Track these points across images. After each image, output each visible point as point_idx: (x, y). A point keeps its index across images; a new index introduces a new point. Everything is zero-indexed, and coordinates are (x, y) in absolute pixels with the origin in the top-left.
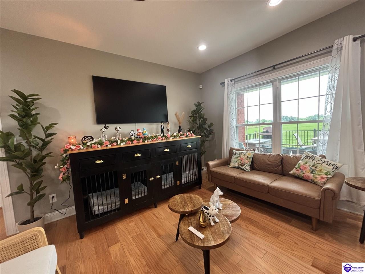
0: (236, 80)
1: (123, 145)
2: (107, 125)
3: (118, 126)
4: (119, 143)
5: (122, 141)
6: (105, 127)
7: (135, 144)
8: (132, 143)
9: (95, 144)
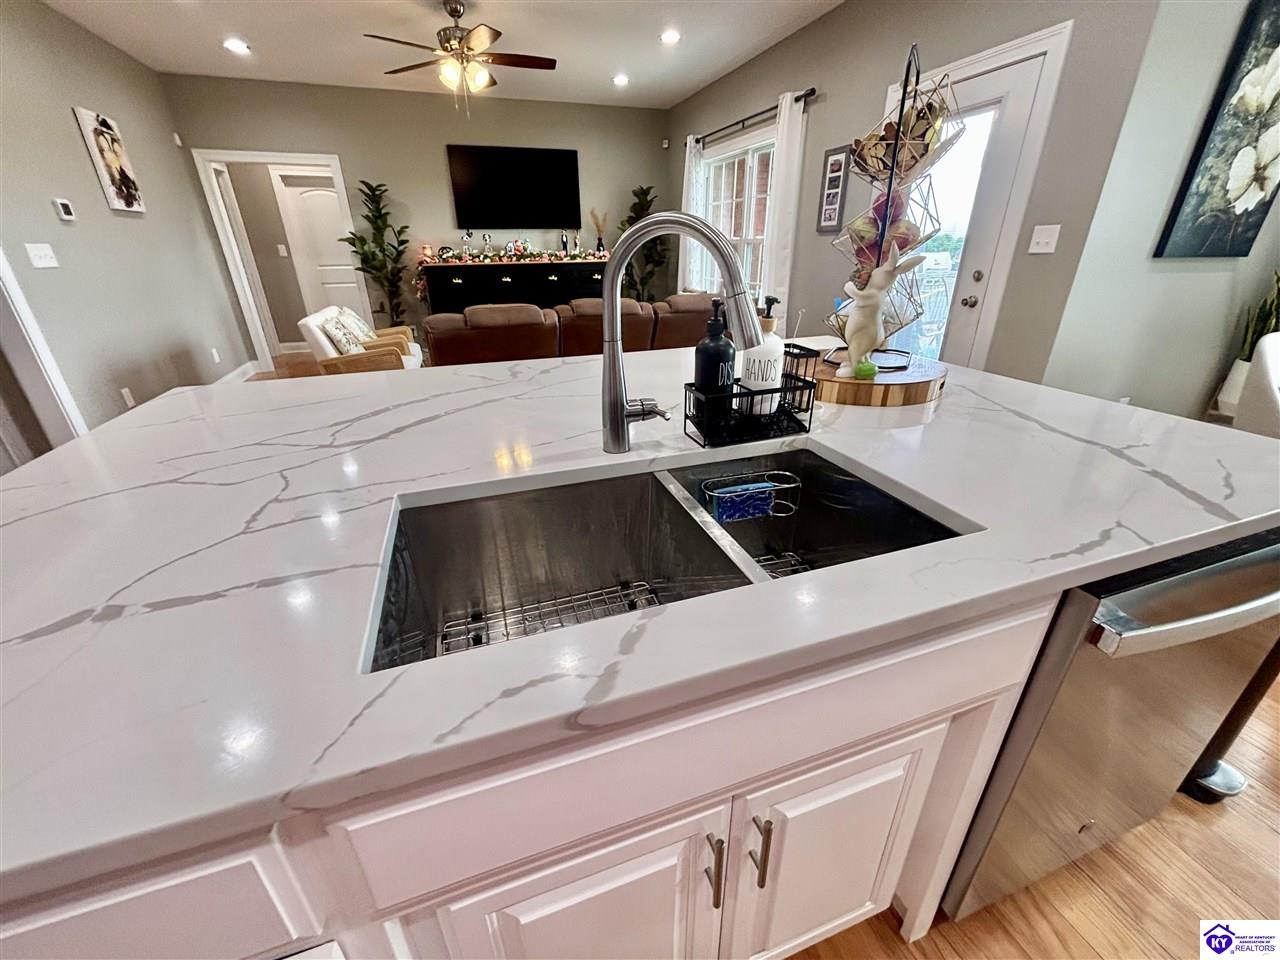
0: (707, 140)
1: (487, 261)
2: (470, 231)
3: (488, 232)
4: (481, 259)
5: (486, 257)
6: (468, 234)
7: (505, 261)
8: (500, 260)
9: (451, 257)
